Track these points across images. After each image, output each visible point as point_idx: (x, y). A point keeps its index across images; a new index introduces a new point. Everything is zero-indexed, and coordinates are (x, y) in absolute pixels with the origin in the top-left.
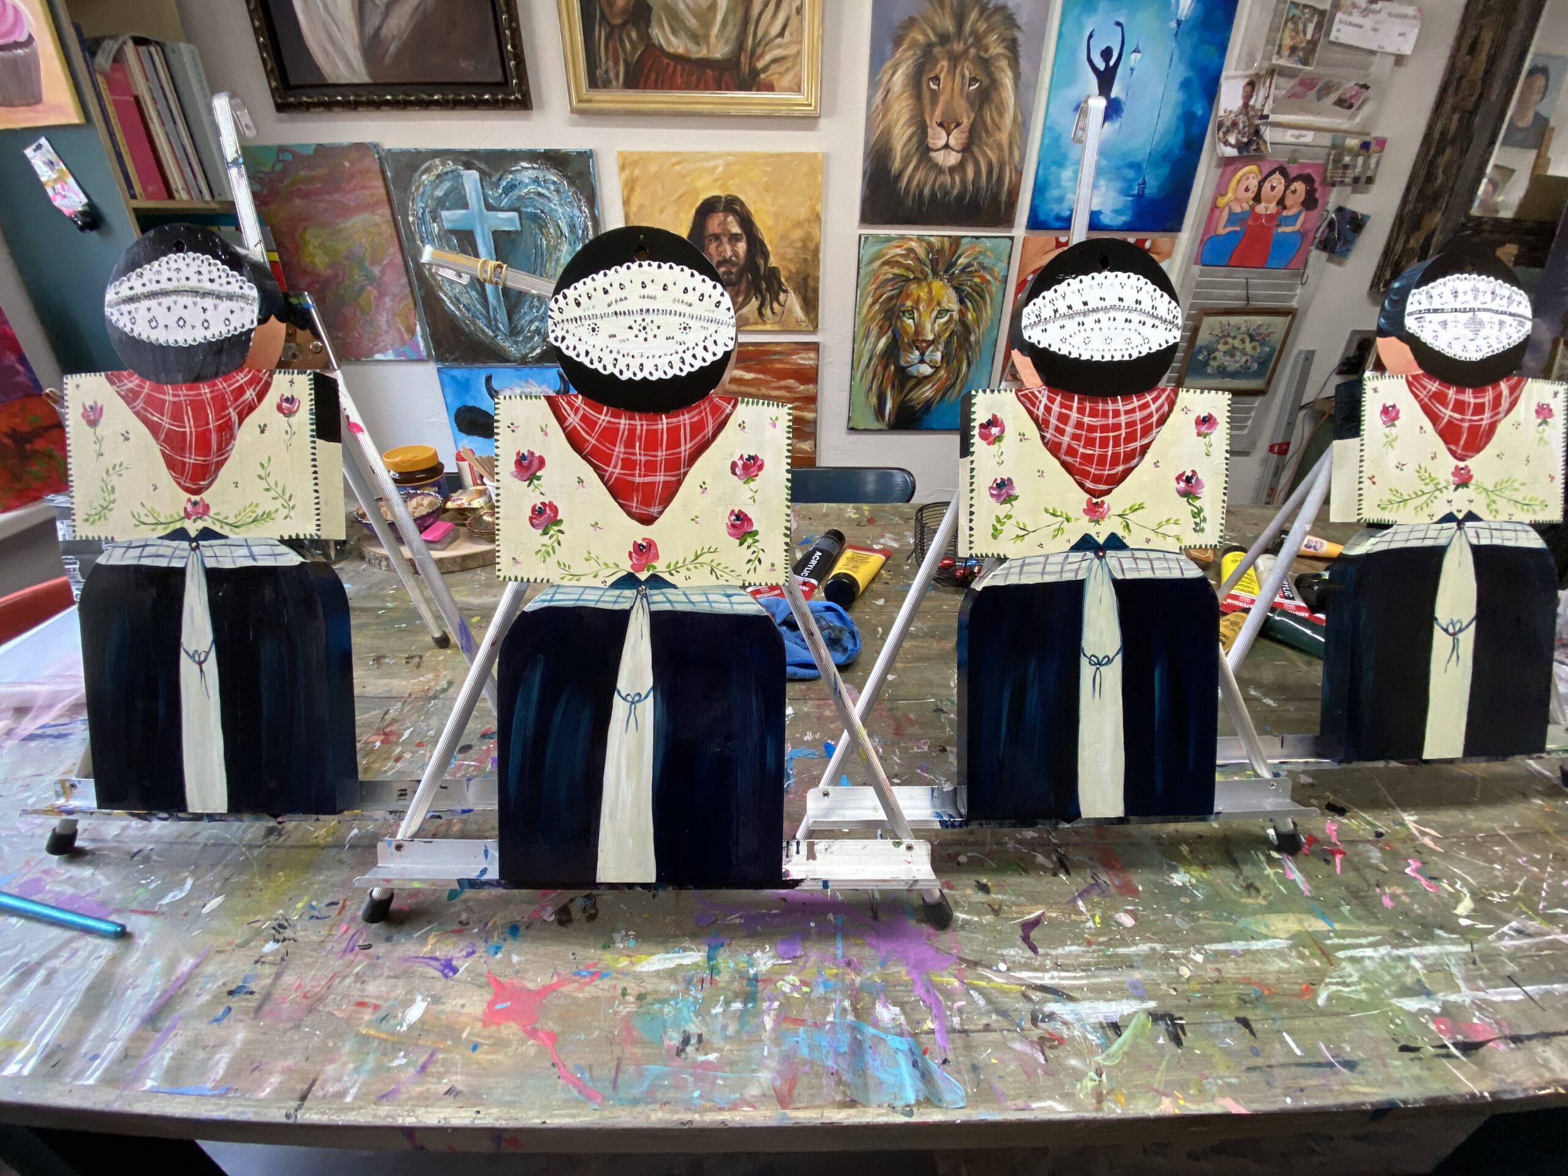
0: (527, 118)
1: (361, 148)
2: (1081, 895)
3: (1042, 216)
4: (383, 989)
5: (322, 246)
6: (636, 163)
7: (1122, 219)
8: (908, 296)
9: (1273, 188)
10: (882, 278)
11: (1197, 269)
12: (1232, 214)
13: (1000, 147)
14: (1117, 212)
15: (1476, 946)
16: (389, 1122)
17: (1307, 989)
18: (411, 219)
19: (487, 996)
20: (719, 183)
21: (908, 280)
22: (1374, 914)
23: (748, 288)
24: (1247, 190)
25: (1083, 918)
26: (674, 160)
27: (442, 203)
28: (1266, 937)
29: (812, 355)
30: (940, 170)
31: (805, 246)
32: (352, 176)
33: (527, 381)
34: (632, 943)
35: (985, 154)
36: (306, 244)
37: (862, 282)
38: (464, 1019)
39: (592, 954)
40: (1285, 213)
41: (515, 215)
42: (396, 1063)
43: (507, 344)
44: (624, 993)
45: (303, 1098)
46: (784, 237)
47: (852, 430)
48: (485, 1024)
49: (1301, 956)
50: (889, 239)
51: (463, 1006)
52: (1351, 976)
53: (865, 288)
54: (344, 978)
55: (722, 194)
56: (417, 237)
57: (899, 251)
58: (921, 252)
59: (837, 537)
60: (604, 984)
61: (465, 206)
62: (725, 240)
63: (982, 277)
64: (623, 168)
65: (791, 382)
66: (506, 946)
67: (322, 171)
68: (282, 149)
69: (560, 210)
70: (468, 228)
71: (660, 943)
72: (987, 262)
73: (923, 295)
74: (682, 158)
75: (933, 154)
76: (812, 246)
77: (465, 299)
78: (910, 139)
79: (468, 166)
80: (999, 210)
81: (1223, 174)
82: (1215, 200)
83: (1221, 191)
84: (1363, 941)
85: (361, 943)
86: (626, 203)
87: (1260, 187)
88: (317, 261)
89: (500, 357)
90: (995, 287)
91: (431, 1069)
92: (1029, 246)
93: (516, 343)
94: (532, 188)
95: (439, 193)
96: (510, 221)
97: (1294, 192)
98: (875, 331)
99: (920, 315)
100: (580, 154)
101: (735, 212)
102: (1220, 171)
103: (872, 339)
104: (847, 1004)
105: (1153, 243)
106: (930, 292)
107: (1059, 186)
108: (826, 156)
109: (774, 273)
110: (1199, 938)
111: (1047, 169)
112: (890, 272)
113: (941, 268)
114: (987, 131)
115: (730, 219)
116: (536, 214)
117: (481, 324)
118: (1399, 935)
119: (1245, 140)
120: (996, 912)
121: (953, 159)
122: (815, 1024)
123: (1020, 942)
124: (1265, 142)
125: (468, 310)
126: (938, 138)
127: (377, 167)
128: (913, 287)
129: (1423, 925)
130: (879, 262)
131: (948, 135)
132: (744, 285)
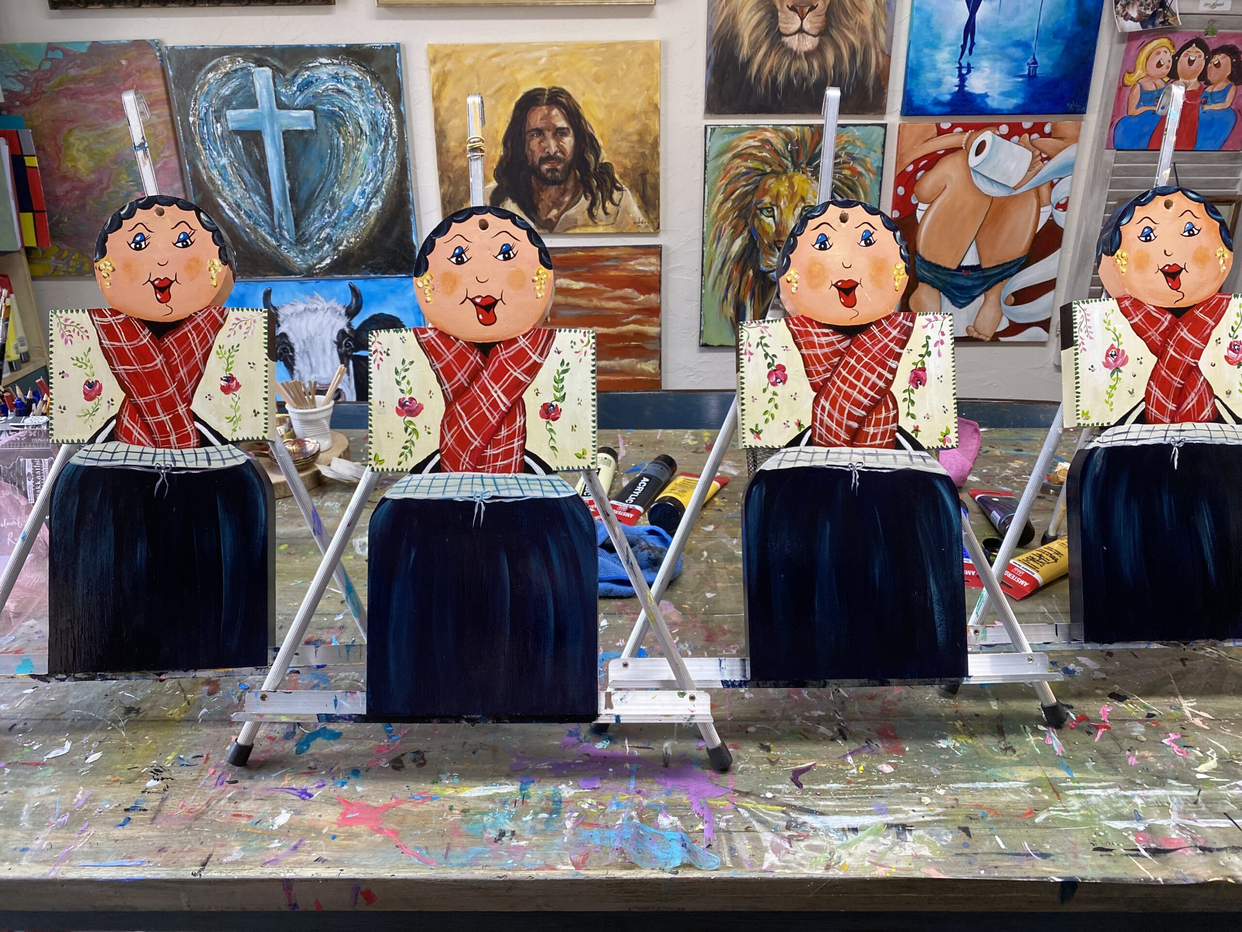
0: (329, 13)
1: (141, 45)
2: (851, 753)
3: (917, 101)
4: (253, 806)
5: (88, 150)
6: (448, 56)
7: (1012, 103)
8: (766, 192)
9: (1191, 62)
10: (732, 172)
11: (1110, 155)
12: (1143, 92)
13: (862, 29)
14: (1006, 94)
15: (1202, 792)
16: (273, 876)
17: (1030, 813)
18: (191, 119)
19: (340, 810)
20: (543, 75)
21: (764, 174)
22: (1116, 769)
23: (576, 187)
24: (1159, 65)
25: (849, 767)
26: (492, 52)
27: (227, 103)
28: (1008, 780)
29: (653, 260)
30: (795, 55)
31: (641, 141)
32: (129, 75)
33: (312, 296)
34: (456, 781)
35: (846, 37)
36: (69, 146)
37: (711, 178)
38: (321, 823)
39: (424, 786)
40: (1209, 89)
41: (310, 113)
42: (272, 846)
43: (292, 254)
44: (451, 808)
45: (204, 865)
46: (617, 130)
47: (705, 346)
48: (339, 826)
49: (1034, 792)
50: (739, 130)
51: (320, 816)
52: (1073, 806)
53: (714, 184)
54: (220, 800)
55: (545, 86)
56: (198, 138)
57: (752, 142)
58: (778, 143)
59: (669, 464)
60: (436, 803)
61: (254, 105)
62: (549, 134)
63: (852, 169)
64: (433, 62)
65: (628, 291)
66: (350, 782)
67: (96, 70)
68: (52, 47)
69: (361, 108)
70: (256, 128)
71: (480, 780)
72: (857, 152)
73: (784, 189)
74: (499, 50)
75: (786, 40)
76: (650, 139)
77: (246, 205)
78: (758, 24)
79: (260, 63)
80: (866, 96)
81: (1127, 51)
82: (1122, 78)
83: (1128, 68)
84: (1096, 785)
85: (228, 779)
86: (436, 98)
87: (1175, 63)
88: (80, 165)
89: (283, 269)
90: (868, 179)
91: (300, 849)
92: (906, 134)
93: (303, 252)
94: (330, 84)
95: (226, 91)
96: (305, 119)
97: (1218, 66)
98: (728, 231)
99: (781, 213)
100: (385, 48)
101: (560, 105)
102: (1124, 46)
103: (725, 240)
104: (634, 813)
105: (1053, 127)
106: (792, 185)
107: (934, 68)
108: (664, 44)
109: (606, 170)
110: (946, 780)
111: (918, 51)
112: (742, 166)
113: (803, 160)
114: (846, 13)
115: (555, 112)
116: (333, 112)
117: (263, 232)
118: (1134, 783)
119: (1149, 12)
120: (772, 763)
121: (809, 43)
122: (607, 827)
123: (788, 781)
124: (1174, 14)
125: (250, 217)
126: (790, 22)
127: (158, 64)
128: (771, 182)
129: (1158, 777)
130: (730, 155)
131: (802, 19)
132: (570, 184)
